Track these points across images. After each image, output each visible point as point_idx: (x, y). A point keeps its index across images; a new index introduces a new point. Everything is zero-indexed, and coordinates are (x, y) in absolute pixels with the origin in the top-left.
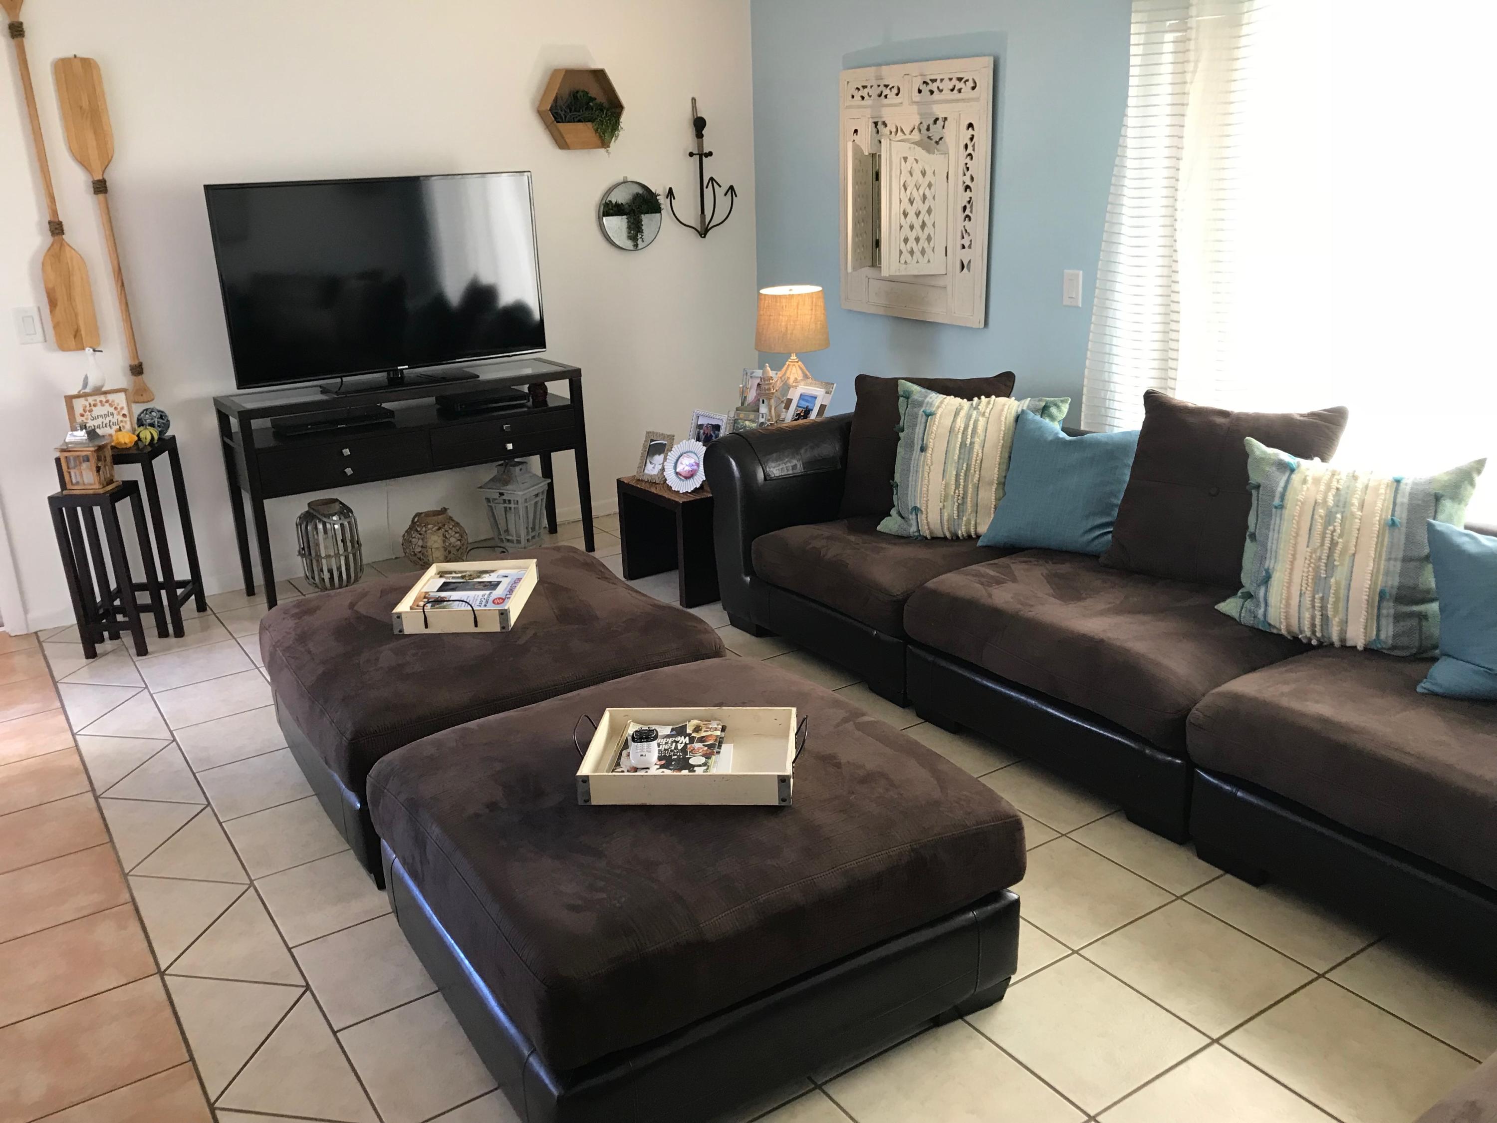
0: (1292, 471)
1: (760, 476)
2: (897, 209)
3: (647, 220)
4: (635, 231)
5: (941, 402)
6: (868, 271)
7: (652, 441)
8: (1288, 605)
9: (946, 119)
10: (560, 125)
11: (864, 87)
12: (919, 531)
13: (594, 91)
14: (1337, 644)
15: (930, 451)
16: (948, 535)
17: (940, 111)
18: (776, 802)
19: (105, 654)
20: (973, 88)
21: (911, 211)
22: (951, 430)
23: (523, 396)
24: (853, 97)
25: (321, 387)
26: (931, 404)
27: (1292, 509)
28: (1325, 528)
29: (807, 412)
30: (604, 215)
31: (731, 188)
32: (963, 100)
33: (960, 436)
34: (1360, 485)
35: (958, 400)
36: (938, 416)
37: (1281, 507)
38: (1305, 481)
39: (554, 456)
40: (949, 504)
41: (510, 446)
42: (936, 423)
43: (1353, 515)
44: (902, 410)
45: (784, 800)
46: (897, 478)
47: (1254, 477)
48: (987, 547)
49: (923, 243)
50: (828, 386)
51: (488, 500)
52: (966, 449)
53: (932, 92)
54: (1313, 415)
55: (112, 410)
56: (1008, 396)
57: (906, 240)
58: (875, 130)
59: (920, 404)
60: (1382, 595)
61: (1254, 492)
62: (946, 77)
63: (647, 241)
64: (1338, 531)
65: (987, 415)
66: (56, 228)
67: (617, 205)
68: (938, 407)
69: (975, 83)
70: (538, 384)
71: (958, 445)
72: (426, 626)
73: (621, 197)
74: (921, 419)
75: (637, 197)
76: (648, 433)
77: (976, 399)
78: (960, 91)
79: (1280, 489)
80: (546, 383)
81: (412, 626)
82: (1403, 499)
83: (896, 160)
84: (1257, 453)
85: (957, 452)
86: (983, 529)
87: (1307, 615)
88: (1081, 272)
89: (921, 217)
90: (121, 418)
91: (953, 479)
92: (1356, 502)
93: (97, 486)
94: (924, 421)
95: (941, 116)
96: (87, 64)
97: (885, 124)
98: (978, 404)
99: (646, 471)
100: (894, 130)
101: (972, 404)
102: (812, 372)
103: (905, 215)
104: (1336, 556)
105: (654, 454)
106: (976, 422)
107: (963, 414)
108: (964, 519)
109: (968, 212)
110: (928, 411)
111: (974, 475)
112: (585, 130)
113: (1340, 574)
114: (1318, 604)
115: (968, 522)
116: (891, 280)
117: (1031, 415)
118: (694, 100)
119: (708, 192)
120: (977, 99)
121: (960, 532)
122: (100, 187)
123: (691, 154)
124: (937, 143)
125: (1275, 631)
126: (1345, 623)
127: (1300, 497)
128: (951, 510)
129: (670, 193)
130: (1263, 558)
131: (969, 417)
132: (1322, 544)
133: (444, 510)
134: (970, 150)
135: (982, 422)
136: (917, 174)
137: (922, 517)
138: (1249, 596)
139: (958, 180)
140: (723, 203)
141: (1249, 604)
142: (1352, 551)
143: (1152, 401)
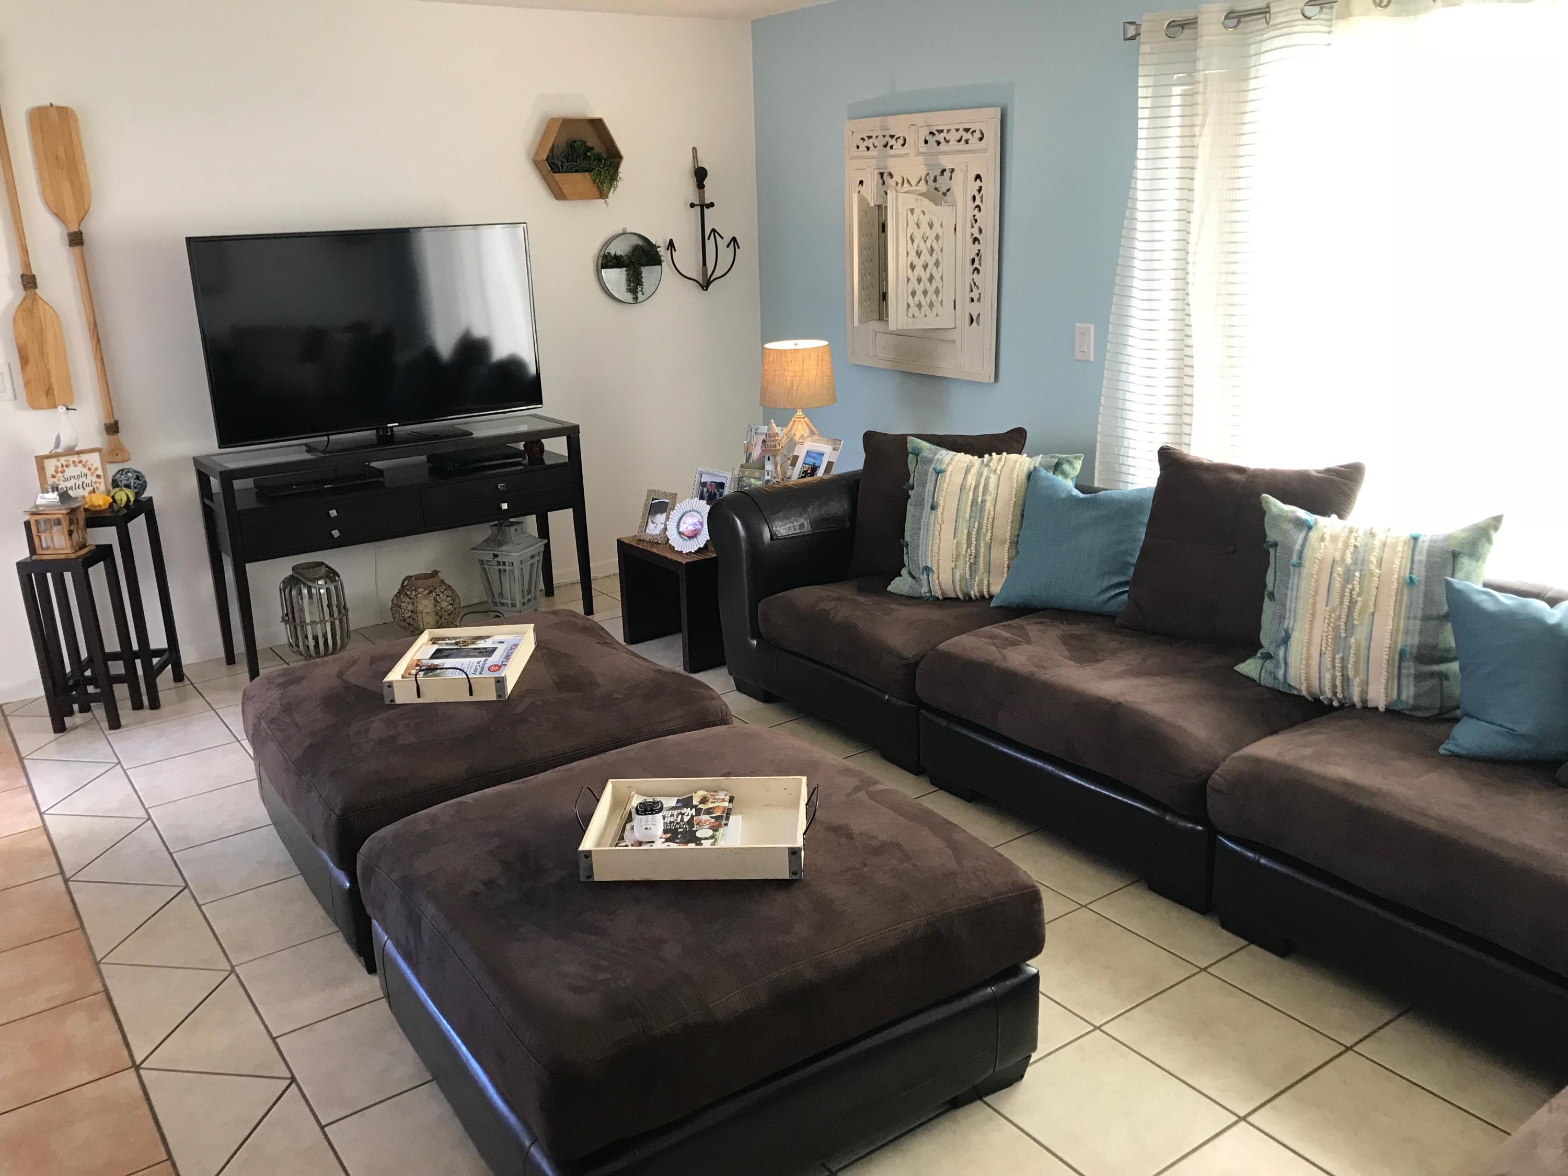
0: (1310, 528)
1: (767, 535)
2: (903, 262)
3: (647, 273)
4: (635, 284)
5: (952, 460)
6: (875, 325)
7: (653, 499)
8: (1308, 666)
9: (953, 170)
10: (557, 176)
11: (870, 137)
12: (930, 591)
13: (592, 141)
14: (1359, 705)
15: (940, 509)
16: (961, 596)
17: (946, 162)
18: (786, 876)
19: (75, 728)
20: (981, 139)
21: (919, 263)
22: (962, 488)
23: (519, 454)
24: (858, 147)
25: (306, 445)
26: (941, 461)
27: (1310, 567)
28: (1344, 587)
29: (814, 469)
30: (602, 268)
31: (734, 240)
32: (970, 151)
33: (971, 494)
34: (1377, 542)
35: (969, 456)
36: (948, 473)
37: (1299, 565)
38: (1322, 539)
39: (550, 515)
40: (961, 563)
41: (505, 506)
42: (947, 480)
43: (1371, 573)
44: (911, 467)
45: (795, 873)
46: (908, 537)
47: (1272, 536)
48: (1000, 607)
49: (931, 296)
50: (835, 442)
51: (482, 562)
52: (977, 507)
53: (938, 143)
54: (1328, 471)
55: (85, 470)
56: (1020, 452)
57: (914, 294)
58: (881, 181)
59: (930, 461)
60: (1402, 655)
61: (1272, 551)
62: (953, 128)
63: (647, 294)
64: (1357, 589)
65: (998, 472)
66: (29, 282)
67: (616, 257)
68: (948, 464)
69: (982, 133)
70: (534, 442)
71: (969, 504)
72: (419, 696)
73: (620, 249)
74: (931, 476)
75: (636, 248)
76: (649, 491)
77: (987, 456)
78: (967, 142)
79: (1298, 547)
80: (542, 440)
81: (404, 696)
82: (1421, 557)
83: (903, 211)
84: (1274, 510)
85: (968, 510)
86: (996, 589)
87: (1328, 676)
88: (1092, 326)
89: (928, 270)
90: (94, 479)
91: (965, 537)
92: (1374, 560)
93: (69, 551)
94: (934, 478)
95: (948, 167)
96: (65, 113)
97: (891, 175)
98: (990, 461)
99: (647, 531)
100: (900, 181)
101: (983, 461)
102: (819, 429)
103: (913, 267)
104: (1356, 615)
105: (656, 513)
106: (987, 479)
107: (974, 471)
108: (977, 579)
109: (976, 265)
110: (938, 469)
111: (985, 535)
112: (582, 180)
113: (1360, 633)
114: (1338, 665)
115: (981, 582)
116: (897, 334)
117: (1043, 472)
118: (694, 149)
119: (710, 244)
120: (984, 151)
121: (972, 593)
122: (76, 240)
123: (692, 205)
124: (944, 194)
125: (1295, 692)
126: (1365, 683)
127: (1319, 555)
128: (963, 569)
129: (671, 242)
130: (1282, 617)
131: (980, 474)
132: (1342, 603)
133: (435, 573)
134: (978, 202)
135: (993, 479)
136: (925, 226)
137: (934, 577)
138: (1268, 656)
139: (966, 232)
140: (726, 254)
141: (1269, 664)
142: (1371, 609)
143: (1167, 457)
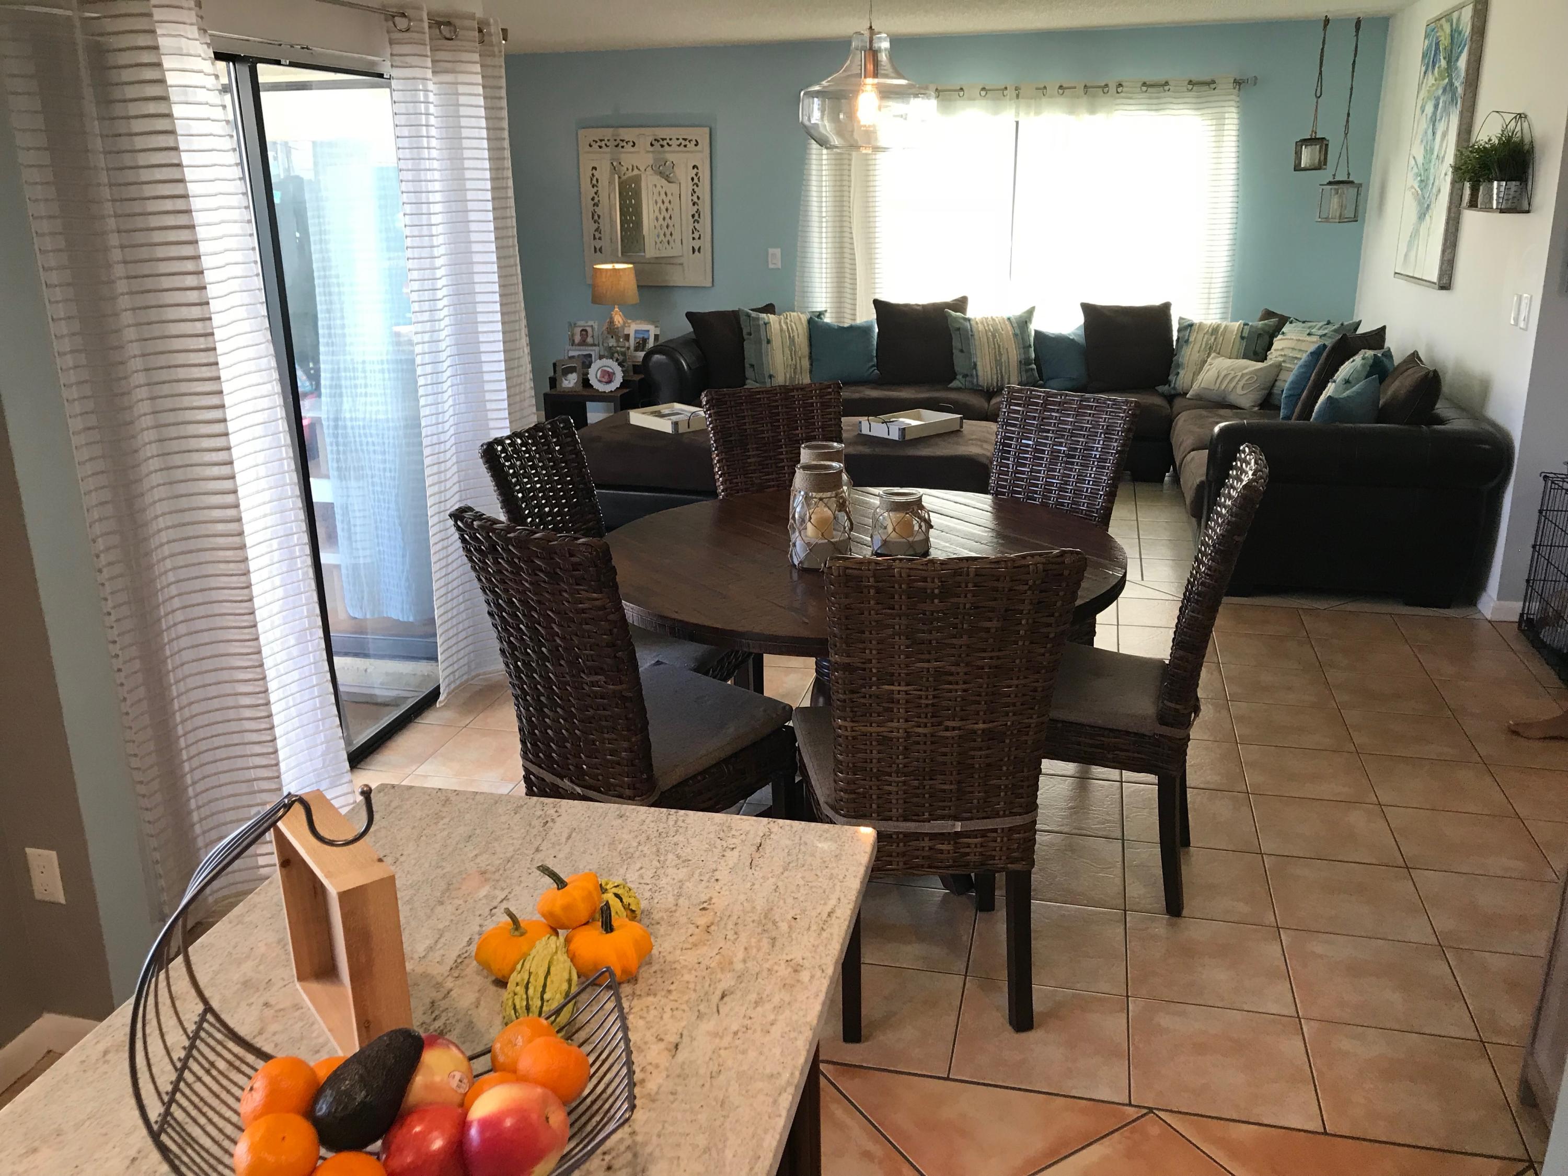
0: (964, 315)
2: (652, 216)
7: (561, 366)
8: (986, 376)
9: (675, 162)
11: (601, 140)
15: (772, 344)
20: (696, 145)
22: (779, 327)
24: (591, 146)
26: (763, 319)
28: (994, 340)
32: (688, 152)
33: (785, 331)
35: (774, 315)
36: (769, 323)
38: (977, 323)
40: (788, 369)
42: (770, 327)
43: (1001, 333)
47: (956, 326)
49: (668, 237)
50: (657, 323)
53: (662, 146)
54: (955, 300)
57: (658, 236)
58: (612, 168)
59: (759, 320)
61: (956, 332)
62: (674, 138)
65: (787, 321)
68: (769, 319)
69: (696, 142)
71: (786, 336)
74: (761, 327)
78: (685, 146)
83: (650, 186)
84: (953, 315)
85: (788, 341)
86: (806, 382)
87: (994, 376)
88: (781, 251)
91: (788, 356)
92: (1000, 328)
94: (763, 328)
97: (620, 164)
99: (564, 386)
100: (630, 168)
103: (657, 219)
105: (567, 374)
107: (778, 320)
109: (696, 218)
110: (764, 322)
111: (797, 353)
113: (1004, 358)
114: (999, 371)
115: (798, 379)
116: (651, 261)
120: (698, 151)
121: (795, 384)
125: (981, 388)
126: (1009, 377)
127: (979, 330)
128: (790, 372)
131: (781, 323)
134: (696, 180)
135: (793, 325)
136: (663, 195)
138: (966, 375)
139: (687, 198)
141: (968, 378)
143: (878, 304)
